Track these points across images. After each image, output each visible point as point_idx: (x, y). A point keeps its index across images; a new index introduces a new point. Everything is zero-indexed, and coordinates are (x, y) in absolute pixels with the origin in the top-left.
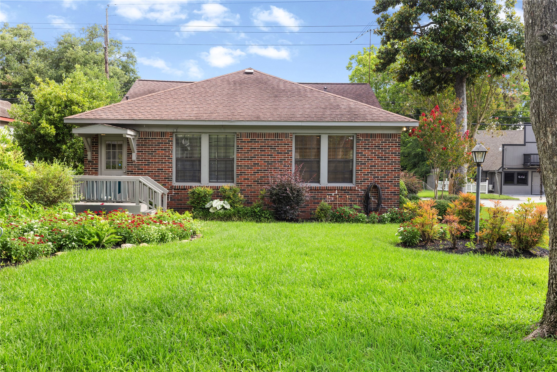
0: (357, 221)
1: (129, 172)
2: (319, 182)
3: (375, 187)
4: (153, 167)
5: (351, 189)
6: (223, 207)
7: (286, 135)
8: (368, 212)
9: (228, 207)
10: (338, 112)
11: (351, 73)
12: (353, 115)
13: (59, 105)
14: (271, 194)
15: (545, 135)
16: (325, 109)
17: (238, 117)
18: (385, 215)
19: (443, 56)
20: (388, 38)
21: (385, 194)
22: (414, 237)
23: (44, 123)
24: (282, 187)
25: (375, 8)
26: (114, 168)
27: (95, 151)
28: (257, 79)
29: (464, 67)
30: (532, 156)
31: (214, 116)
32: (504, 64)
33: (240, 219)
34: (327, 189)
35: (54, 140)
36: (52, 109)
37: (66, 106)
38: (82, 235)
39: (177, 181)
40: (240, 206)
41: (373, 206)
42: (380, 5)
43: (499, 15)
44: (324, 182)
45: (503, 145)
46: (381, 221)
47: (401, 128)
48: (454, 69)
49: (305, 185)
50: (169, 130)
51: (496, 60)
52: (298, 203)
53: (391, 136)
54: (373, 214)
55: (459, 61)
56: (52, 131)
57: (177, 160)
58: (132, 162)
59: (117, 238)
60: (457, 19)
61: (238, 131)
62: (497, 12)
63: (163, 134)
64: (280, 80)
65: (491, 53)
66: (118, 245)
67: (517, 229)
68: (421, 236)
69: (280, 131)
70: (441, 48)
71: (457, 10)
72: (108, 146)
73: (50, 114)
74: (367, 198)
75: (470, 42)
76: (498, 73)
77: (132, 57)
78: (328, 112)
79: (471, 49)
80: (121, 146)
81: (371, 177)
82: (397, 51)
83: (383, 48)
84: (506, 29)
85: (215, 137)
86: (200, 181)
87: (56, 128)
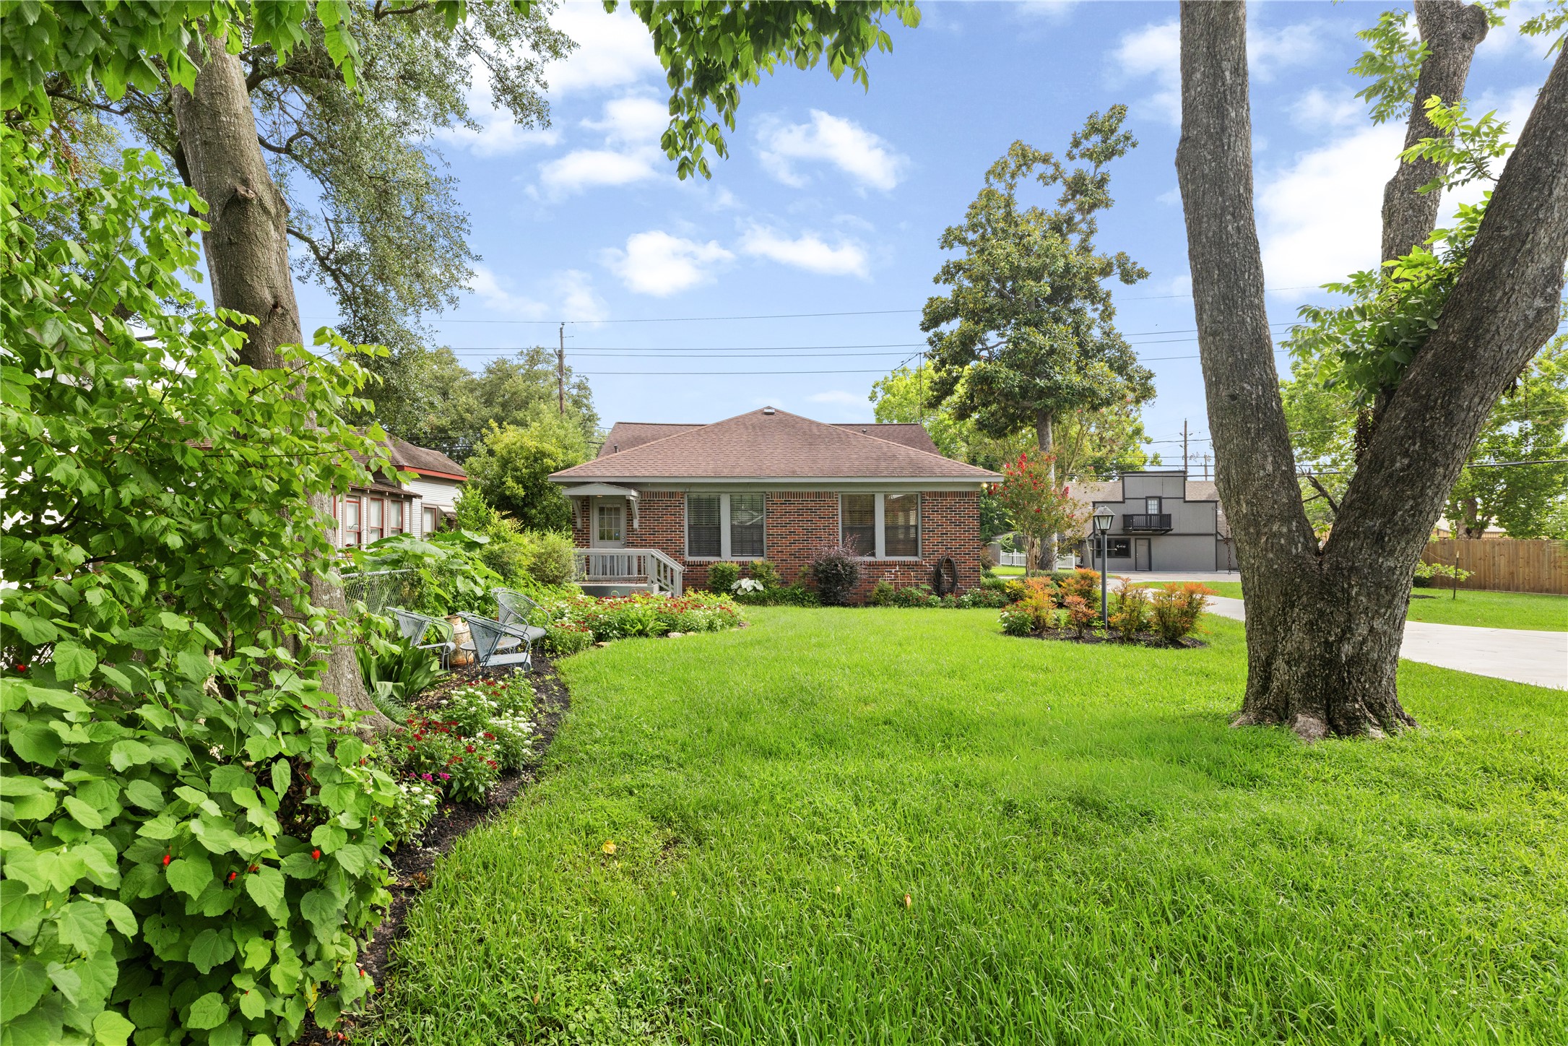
0: (930, 605)
1: (629, 544)
2: (873, 555)
3: (948, 561)
4: (660, 537)
5: (916, 564)
6: (755, 589)
7: (830, 495)
8: (941, 594)
9: (760, 588)
10: (896, 464)
11: (875, 405)
12: (918, 469)
13: (527, 458)
14: (816, 570)
15: (1238, 503)
16: (878, 459)
17: (768, 472)
18: (965, 598)
19: (1020, 387)
20: (943, 362)
21: (962, 569)
22: (1024, 624)
23: (510, 482)
24: (832, 562)
25: (922, 324)
26: (610, 538)
27: (586, 517)
28: (781, 421)
29: (1050, 402)
30: (1135, 519)
31: (737, 471)
32: (1103, 396)
33: (777, 603)
34: (886, 564)
35: (521, 504)
36: (520, 463)
37: (536, 460)
38: (623, 621)
39: (690, 554)
40: (775, 587)
41: (945, 586)
42: (930, 320)
43: (1091, 331)
44: (881, 554)
45: (1094, 503)
46: (960, 606)
47: (979, 484)
48: (1037, 405)
49: (859, 559)
50: (680, 490)
51: (1093, 393)
52: (851, 583)
53: (967, 494)
54: (949, 596)
55: (1042, 393)
56: (522, 492)
57: (690, 527)
58: (633, 530)
59: (663, 626)
60: (1039, 339)
61: (768, 490)
62: (1089, 327)
63: (672, 495)
64: (811, 422)
65: (1086, 384)
66: (665, 633)
67: (1161, 614)
68: (1033, 623)
69: (822, 490)
70: (1016, 378)
71: (1036, 326)
72: (602, 510)
73: (516, 469)
74: (938, 575)
75: (1057, 369)
76: (1095, 408)
77: (586, 388)
78: (883, 464)
79: (1059, 378)
80: (617, 510)
81: (942, 549)
82: (956, 379)
83: (936, 377)
84: (1103, 350)
85: (737, 497)
86: (719, 555)
87: (525, 488)
